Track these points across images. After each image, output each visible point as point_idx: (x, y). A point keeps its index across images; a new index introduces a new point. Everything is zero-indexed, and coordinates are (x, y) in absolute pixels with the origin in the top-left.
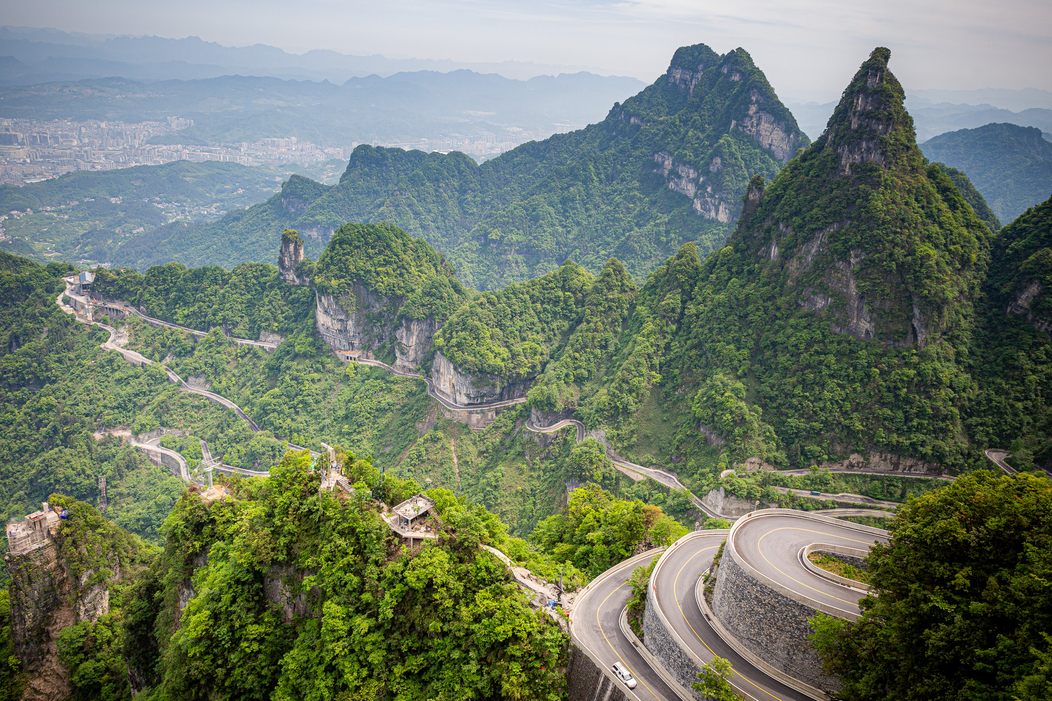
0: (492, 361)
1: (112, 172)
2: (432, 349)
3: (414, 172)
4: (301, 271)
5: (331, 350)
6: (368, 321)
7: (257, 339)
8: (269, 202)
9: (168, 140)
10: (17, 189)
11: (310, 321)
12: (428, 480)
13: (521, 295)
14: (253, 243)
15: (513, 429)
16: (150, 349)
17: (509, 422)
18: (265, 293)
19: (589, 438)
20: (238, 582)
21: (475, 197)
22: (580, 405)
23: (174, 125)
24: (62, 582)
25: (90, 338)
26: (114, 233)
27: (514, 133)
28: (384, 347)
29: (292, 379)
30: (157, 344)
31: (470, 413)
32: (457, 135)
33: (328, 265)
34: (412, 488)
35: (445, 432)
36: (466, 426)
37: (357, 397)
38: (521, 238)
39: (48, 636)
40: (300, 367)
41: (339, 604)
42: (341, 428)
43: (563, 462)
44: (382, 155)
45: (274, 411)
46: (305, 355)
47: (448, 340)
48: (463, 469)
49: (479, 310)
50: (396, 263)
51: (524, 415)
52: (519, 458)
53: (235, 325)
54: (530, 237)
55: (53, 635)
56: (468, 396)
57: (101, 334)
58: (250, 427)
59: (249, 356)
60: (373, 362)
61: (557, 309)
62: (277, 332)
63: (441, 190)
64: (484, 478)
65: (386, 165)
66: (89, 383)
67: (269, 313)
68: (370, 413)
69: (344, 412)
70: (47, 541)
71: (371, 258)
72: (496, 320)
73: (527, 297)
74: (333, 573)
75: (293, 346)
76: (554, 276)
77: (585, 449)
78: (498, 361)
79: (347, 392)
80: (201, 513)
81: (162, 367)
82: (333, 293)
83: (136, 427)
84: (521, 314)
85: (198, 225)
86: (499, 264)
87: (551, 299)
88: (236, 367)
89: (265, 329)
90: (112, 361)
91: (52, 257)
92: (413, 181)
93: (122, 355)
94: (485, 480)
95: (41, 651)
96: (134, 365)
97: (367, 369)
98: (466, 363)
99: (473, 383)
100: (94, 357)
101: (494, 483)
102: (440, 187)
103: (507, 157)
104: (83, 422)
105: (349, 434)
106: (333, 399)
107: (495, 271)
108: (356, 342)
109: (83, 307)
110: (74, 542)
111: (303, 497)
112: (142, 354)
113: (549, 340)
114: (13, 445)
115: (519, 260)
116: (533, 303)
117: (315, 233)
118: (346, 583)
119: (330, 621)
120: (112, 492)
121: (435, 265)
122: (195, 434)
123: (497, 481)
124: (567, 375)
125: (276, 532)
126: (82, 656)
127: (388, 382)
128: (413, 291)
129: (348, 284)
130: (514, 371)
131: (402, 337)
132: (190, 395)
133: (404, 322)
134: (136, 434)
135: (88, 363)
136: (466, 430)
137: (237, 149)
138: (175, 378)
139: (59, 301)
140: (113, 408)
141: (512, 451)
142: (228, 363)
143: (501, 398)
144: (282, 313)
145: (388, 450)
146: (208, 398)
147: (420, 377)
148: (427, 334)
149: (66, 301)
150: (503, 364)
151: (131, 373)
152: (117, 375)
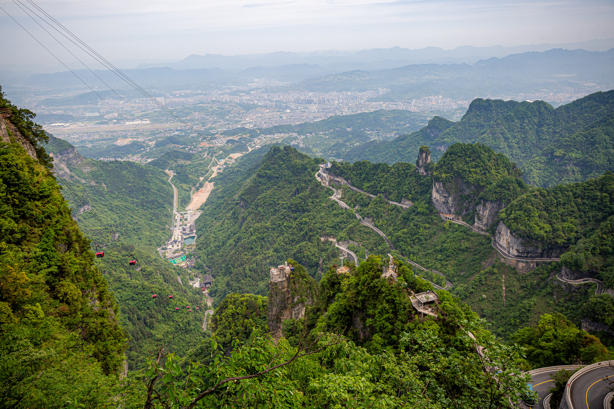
0: (537, 231)
1: (349, 116)
2: (498, 219)
3: (508, 114)
4: (427, 168)
5: (438, 213)
6: (461, 199)
7: (400, 202)
8: (421, 131)
9: (376, 100)
10: (310, 124)
11: (428, 196)
12: (484, 296)
13: (566, 192)
14: (409, 152)
15: (548, 277)
16: (350, 201)
17: (545, 272)
18: (407, 179)
19: (605, 293)
20: (340, 313)
21: (549, 129)
22: (602, 270)
23: (380, 92)
24: (288, 298)
25: (326, 194)
26: (346, 145)
27: (589, 87)
28: (468, 214)
29: (414, 226)
30: (353, 199)
31: (518, 261)
32: (545, 90)
33: (441, 166)
34: (428, 286)
35: (499, 270)
36: (514, 269)
37: (448, 240)
38: (578, 156)
39: (280, 321)
40: (419, 220)
41: (381, 337)
42: (437, 256)
43: (582, 305)
44: (489, 104)
45: (402, 241)
46: (423, 214)
47: (509, 215)
48: (509, 294)
49: (533, 199)
50: (482, 166)
51: (557, 269)
52: (548, 296)
53: (390, 194)
54: (586, 156)
55: (282, 321)
56: (518, 251)
57: (330, 192)
58: (390, 247)
59: (395, 210)
60: (460, 222)
61: (594, 204)
62: (410, 200)
63: (525, 125)
64: (521, 303)
65: (491, 110)
66: (322, 214)
67: (407, 189)
68: (454, 251)
69: (440, 248)
70: (284, 279)
71: (467, 163)
72: (544, 206)
73: (571, 194)
74: (381, 321)
75: (417, 208)
76: (595, 182)
77: (599, 300)
78: (542, 232)
79: (444, 237)
80: (335, 278)
81: (354, 211)
82: (442, 181)
83: (339, 238)
84: (564, 204)
85: (384, 142)
86: (559, 172)
87: (590, 197)
88: (387, 216)
89: (405, 198)
90: (334, 204)
91: (319, 155)
92: (507, 119)
93: (338, 203)
94: (521, 304)
95: (277, 326)
96: (342, 208)
97: (457, 226)
98: (518, 230)
99: (522, 244)
100: (326, 203)
101: (527, 308)
102: (524, 123)
103: (577, 103)
104: (318, 232)
105: (441, 260)
106: (435, 239)
107: (556, 176)
108: (453, 210)
109: (325, 179)
110: (294, 282)
111: (373, 279)
112: (346, 203)
113: (584, 224)
114: (290, 237)
115: (576, 170)
116: (575, 198)
117: (443, 148)
118: (386, 327)
119: (375, 344)
120: (324, 266)
121: (508, 169)
122: (364, 246)
123: (530, 307)
124: (594, 249)
125: (358, 293)
126: (291, 333)
127: (468, 235)
128: (491, 183)
129: (452, 177)
130: (553, 240)
131: (480, 210)
132: (364, 226)
133: (482, 201)
134: (338, 241)
135: (323, 205)
136: (513, 271)
137: (409, 103)
138: (359, 217)
139: (316, 176)
140: (330, 227)
141: (544, 291)
142: (384, 213)
143: (542, 256)
144: (414, 190)
145: (462, 274)
146: (372, 229)
147: (487, 234)
148: (496, 210)
149: (319, 175)
150: (545, 234)
151: (340, 212)
152: (335, 212)
